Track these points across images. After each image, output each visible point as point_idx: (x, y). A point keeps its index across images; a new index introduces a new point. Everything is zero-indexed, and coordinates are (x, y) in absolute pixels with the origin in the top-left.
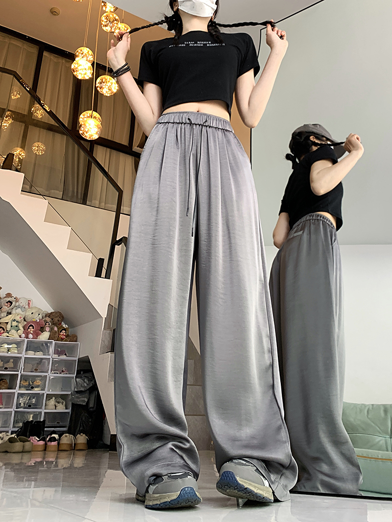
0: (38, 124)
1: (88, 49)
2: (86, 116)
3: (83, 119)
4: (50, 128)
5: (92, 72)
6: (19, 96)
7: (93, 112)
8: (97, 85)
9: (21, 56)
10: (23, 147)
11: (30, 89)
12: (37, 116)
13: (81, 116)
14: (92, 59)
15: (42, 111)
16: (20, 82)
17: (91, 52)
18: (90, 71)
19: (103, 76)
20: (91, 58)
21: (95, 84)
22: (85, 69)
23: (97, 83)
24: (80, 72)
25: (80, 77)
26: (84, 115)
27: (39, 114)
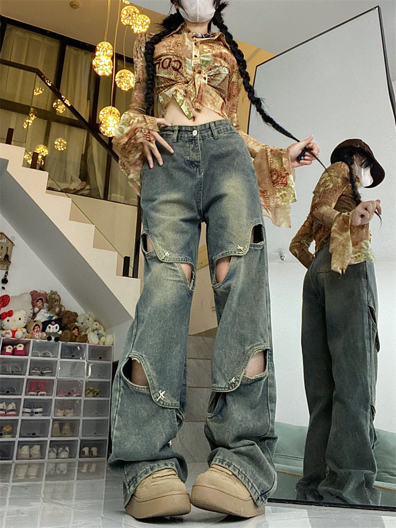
0: (60, 120)
1: (109, 44)
2: (105, 112)
3: (103, 115)
4: (71, 123)
5: (112, 67)
6: (41, 92)
7: (113, 108)
8: (116, 80)
9: (41, 51)
10: (46, 144)
11: (51, 84)
12: (59, 112)
13: (101, 112)
14: (112, 54)
15: (63, 106)
16: (42, 79)
17: (111, 46)
18: (109, 66)
19: (122, 71)
20: (110, 52)
21: (115, 78)
22: (106, 65)
23: (116, 77)
24: (101, 67)
25: (100, 73)
26: (103, 112)
27: (61, 109)
